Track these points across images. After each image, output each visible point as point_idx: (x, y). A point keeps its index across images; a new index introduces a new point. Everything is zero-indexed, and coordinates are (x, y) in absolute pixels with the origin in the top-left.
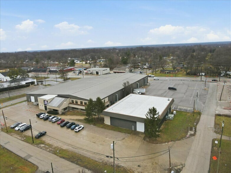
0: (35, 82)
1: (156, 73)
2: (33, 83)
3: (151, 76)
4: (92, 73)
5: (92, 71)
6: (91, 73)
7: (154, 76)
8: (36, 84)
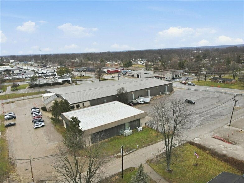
0: (70, 80)
1: (205, 81)
2: (68, 81)
3: (190, 84)
4: (133, 76)
5: (133, 74)
6: (131, 76)
7: (194, 84)
8: (71, 82)
